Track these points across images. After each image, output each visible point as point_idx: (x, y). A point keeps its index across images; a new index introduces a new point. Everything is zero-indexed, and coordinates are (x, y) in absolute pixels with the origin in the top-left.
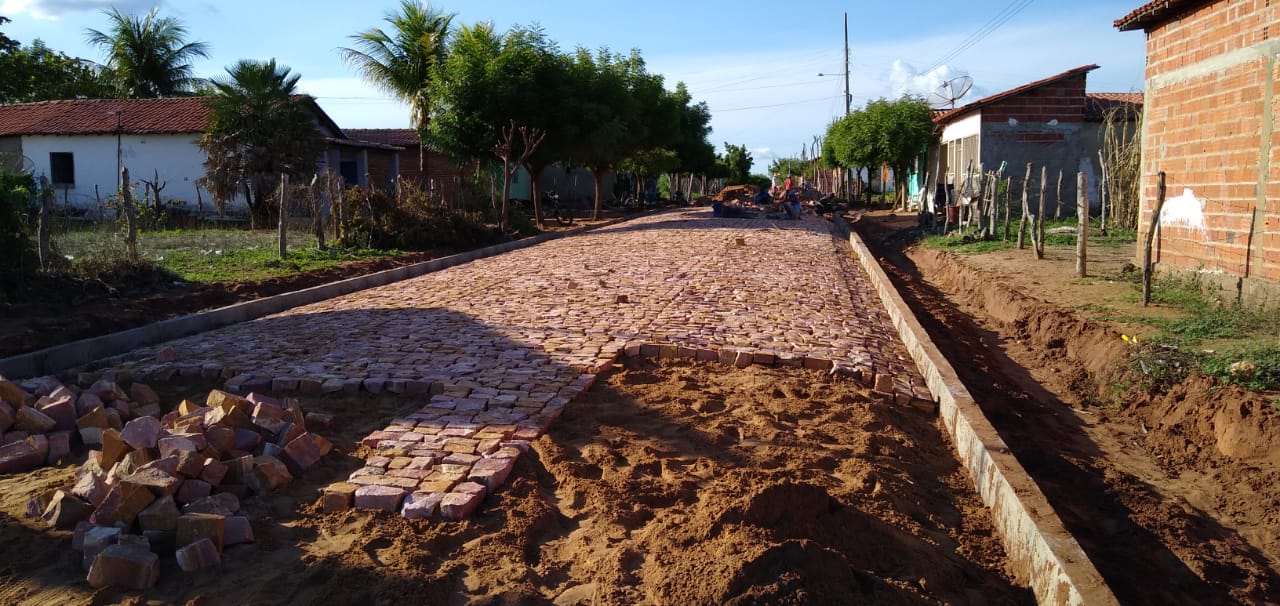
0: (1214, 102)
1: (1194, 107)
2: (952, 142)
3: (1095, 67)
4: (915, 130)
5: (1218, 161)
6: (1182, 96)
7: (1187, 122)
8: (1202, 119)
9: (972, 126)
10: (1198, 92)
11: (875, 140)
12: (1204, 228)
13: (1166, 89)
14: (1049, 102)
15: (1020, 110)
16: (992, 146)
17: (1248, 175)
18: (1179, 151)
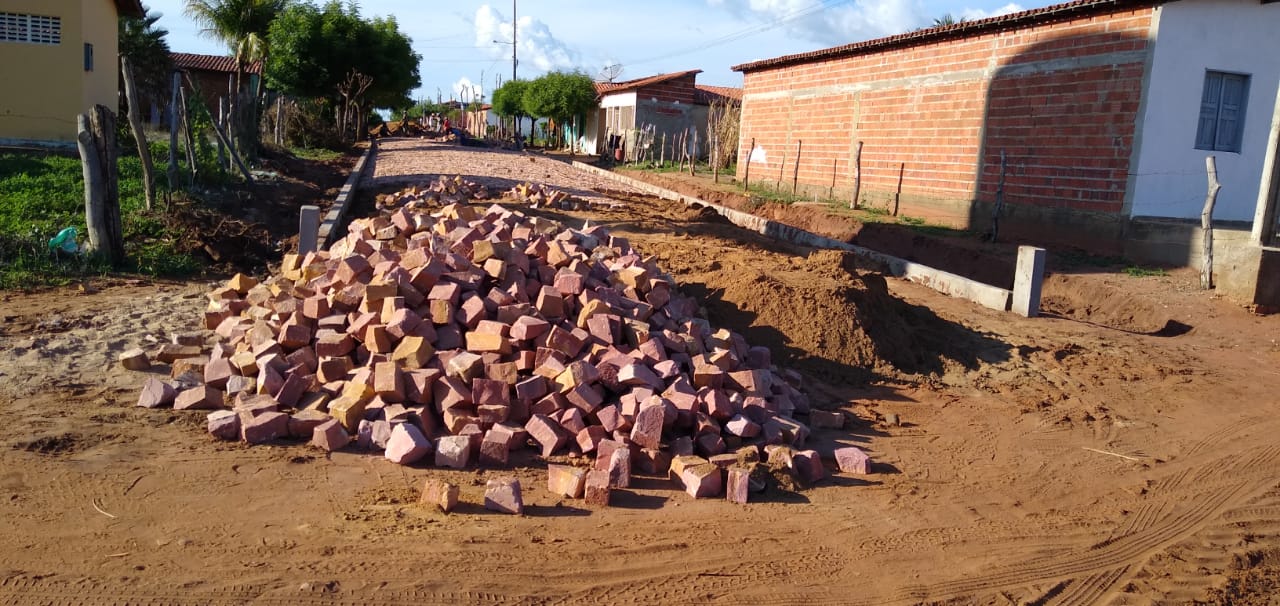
0: (771, 110)
1: (763, 111)
2: (611, 108)
3: (700, 71)
4: (585, 97)
5: (772, 135)
6: (759, 105)
7: (761, 118)
8: (766, 117)
9: (630, 99)
10: (765, 105)
11: (557, 100)
12: (765, 162)
13: (752, 101)
14: (675, 90)
15: (659, 93)
16: (643, 114)
17: (782, 141)
18: (756, 129)
